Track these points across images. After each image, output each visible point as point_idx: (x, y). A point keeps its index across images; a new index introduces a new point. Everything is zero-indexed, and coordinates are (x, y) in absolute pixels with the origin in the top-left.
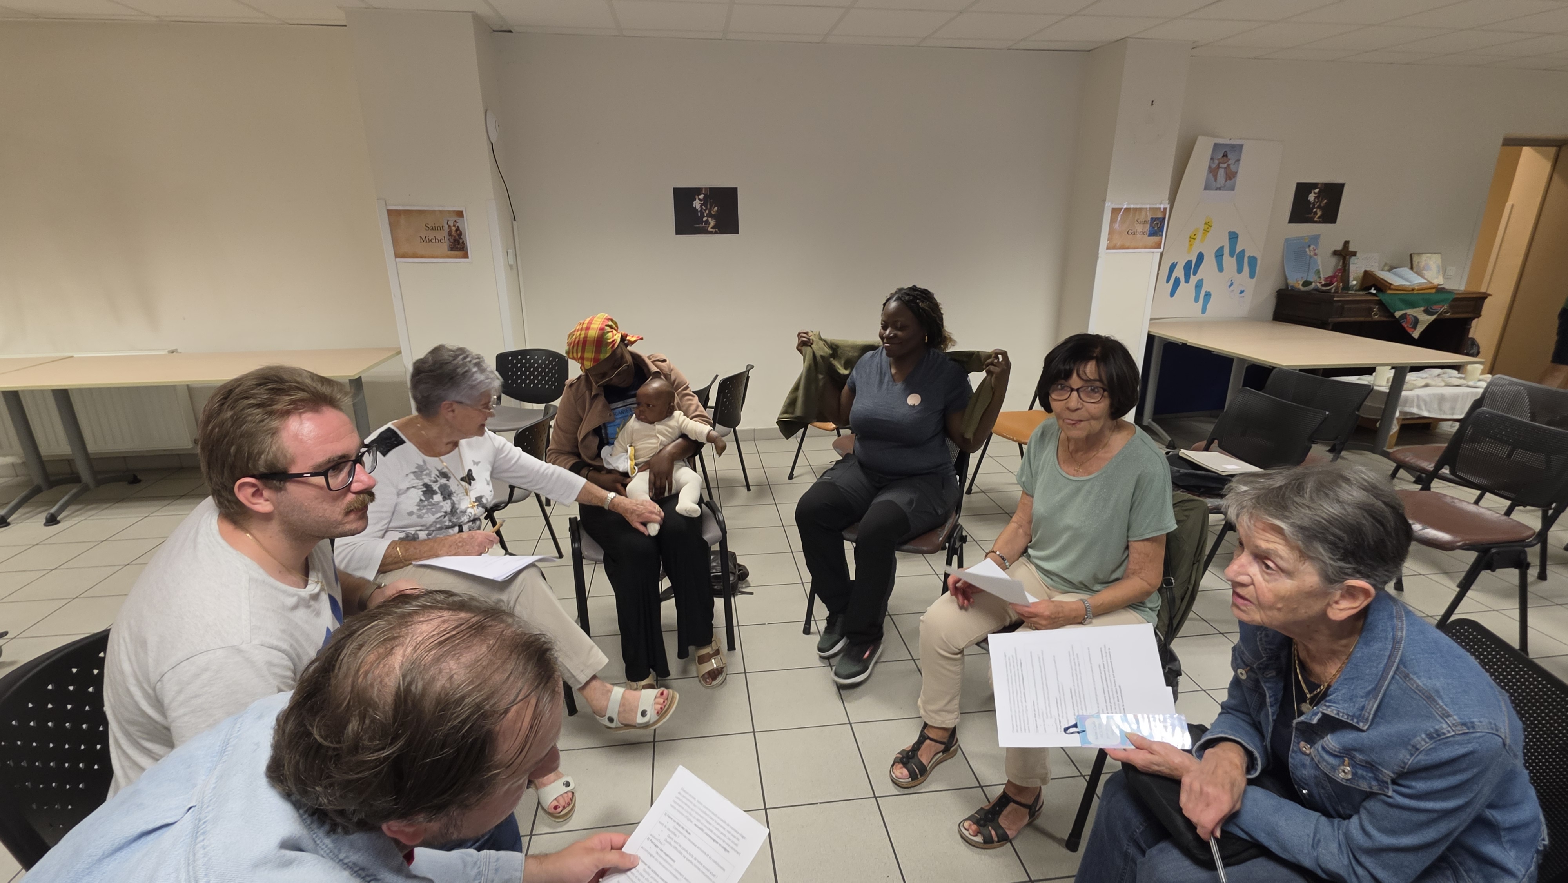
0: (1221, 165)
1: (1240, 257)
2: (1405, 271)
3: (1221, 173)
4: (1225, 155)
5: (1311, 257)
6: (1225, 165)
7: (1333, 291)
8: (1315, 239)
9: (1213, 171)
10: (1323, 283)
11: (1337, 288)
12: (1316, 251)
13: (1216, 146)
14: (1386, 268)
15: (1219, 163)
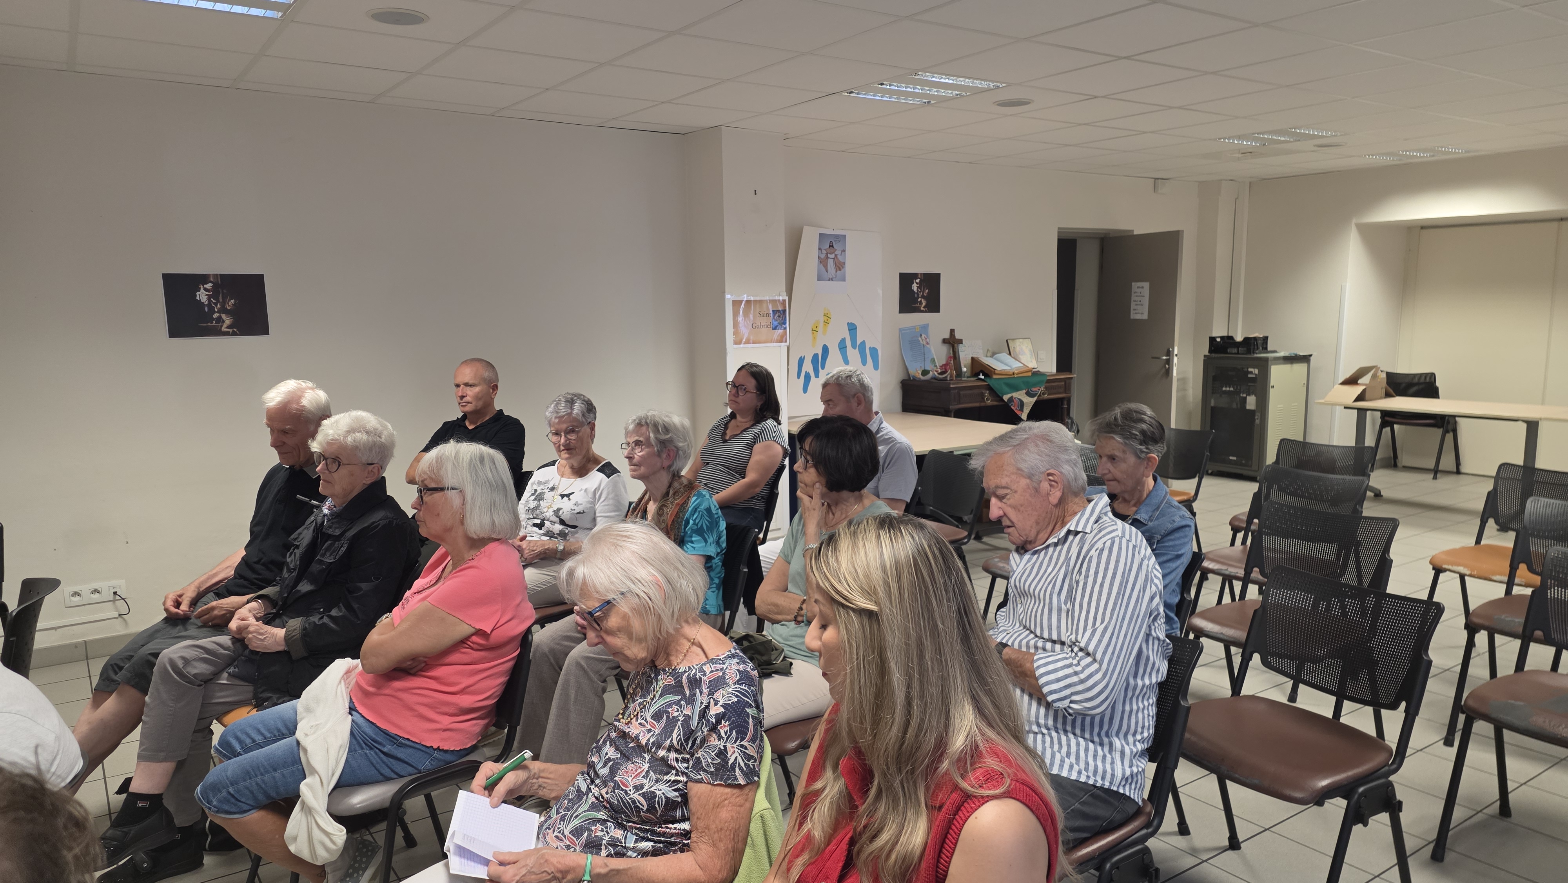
0: (829, 256)
1: (862, 348)
2: (1004, 356)
3: (831, 263)
4: (831, 246)
5: (924, 346)
6: (833, 256)
7: (948, 379)
8: (925, 328)
9: (823, 262)
10: (940, 371)
11: (951, 376)
12: (928, 340)
13: (821, 236)
14: (989, 354)
15: (827, 254)
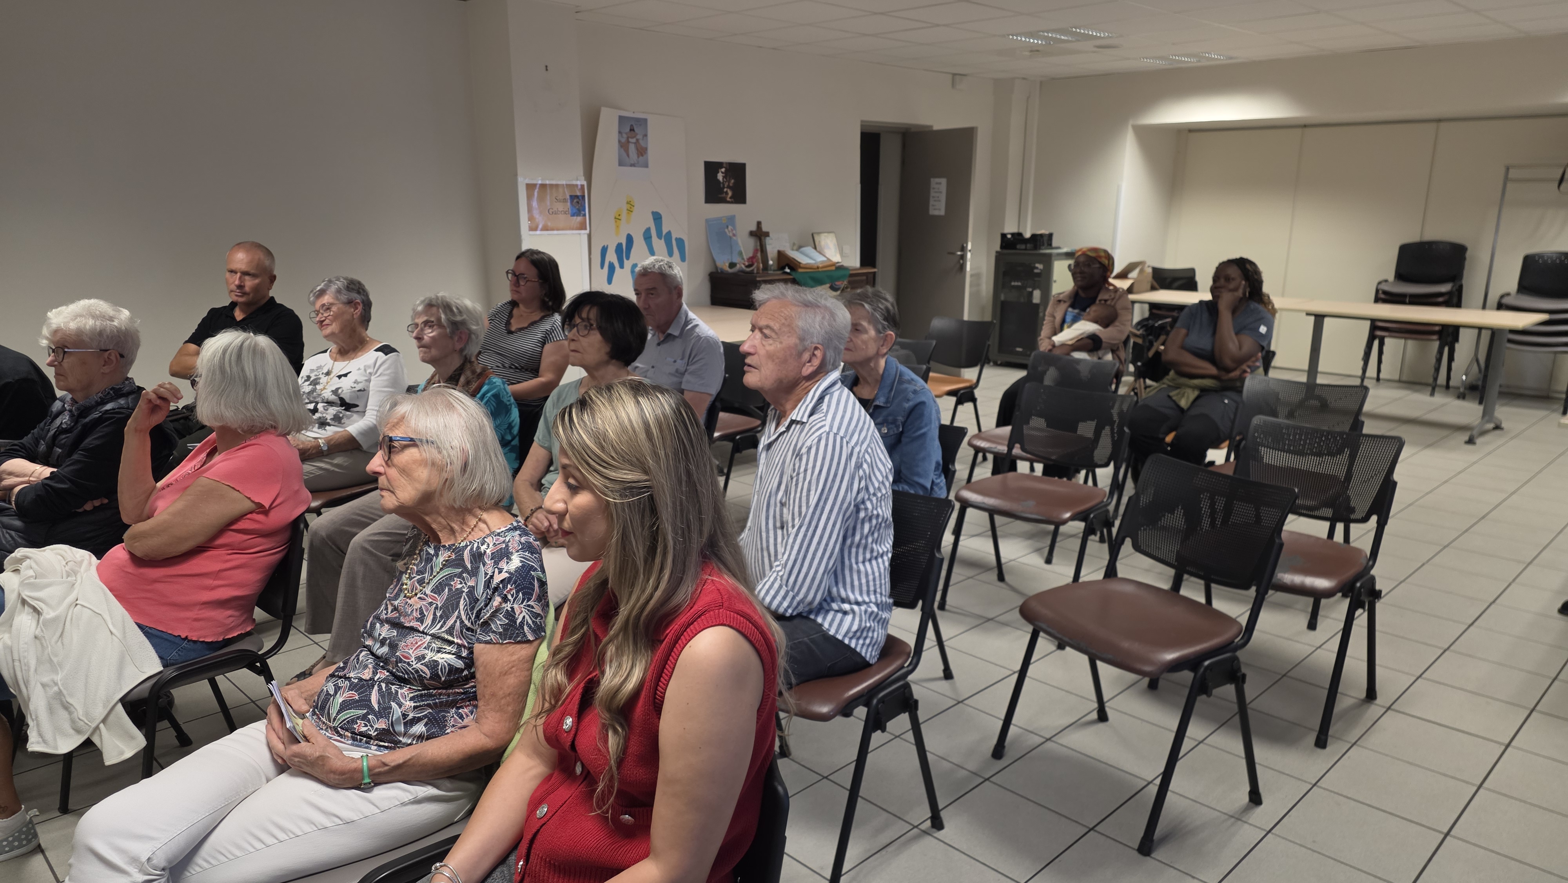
0: (630, 140)
1: (668, 238)
2: (809, 250)
3: (632, 148)
4: (632, 130)
6: (634, 140)
7: (755, 271)
8: (731, 220)
9: (623, 146)
10: (747, 264)
11: (758, 269)
12: (734, 232)
13: (622, 119)
14: (795, 248)
15: (628, 138)
